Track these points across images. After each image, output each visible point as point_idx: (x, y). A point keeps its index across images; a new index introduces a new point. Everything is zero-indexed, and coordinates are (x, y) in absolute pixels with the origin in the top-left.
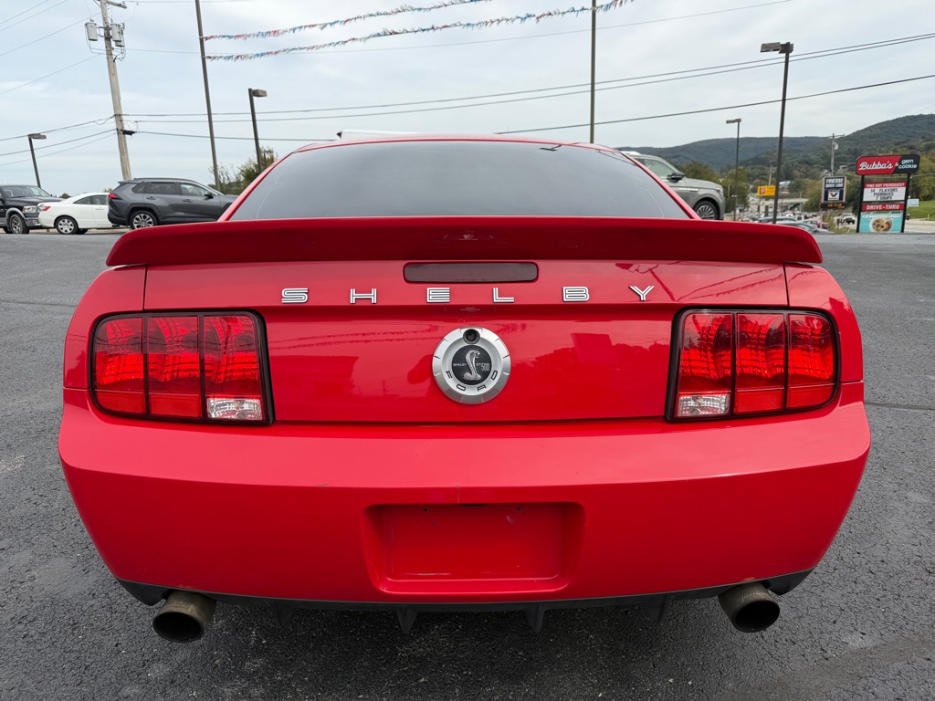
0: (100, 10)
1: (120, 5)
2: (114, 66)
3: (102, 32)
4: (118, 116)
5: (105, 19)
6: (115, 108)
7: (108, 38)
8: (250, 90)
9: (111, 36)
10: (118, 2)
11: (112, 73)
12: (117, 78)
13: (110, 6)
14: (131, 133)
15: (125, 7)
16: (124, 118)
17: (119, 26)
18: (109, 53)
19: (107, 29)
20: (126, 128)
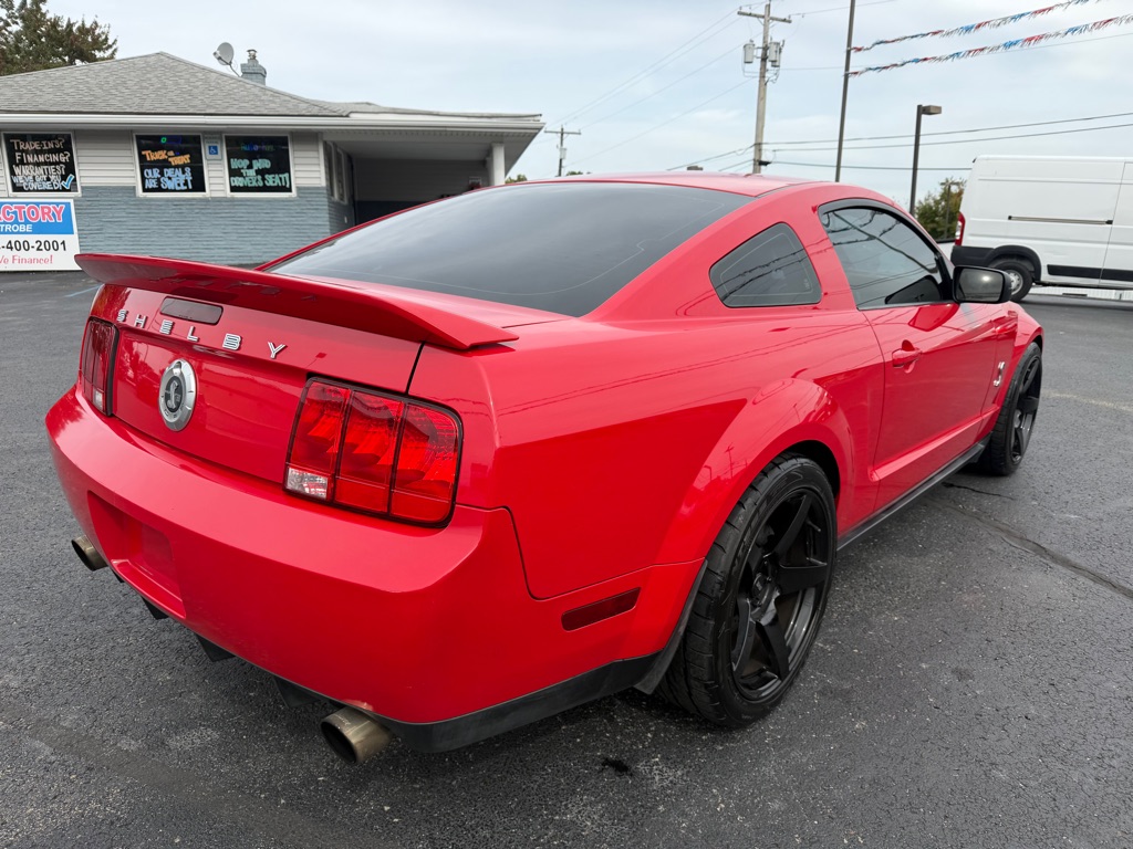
0: (762, 27)
1: (784, 20)
2: (765, 90)
3: (759, 53)
4: (758, 145)
5: (765, 38)
6: (757, 136)
7: (764, 59)
8: (919, 107)
9: (768, 56)
10: (783, 17)
11: (762, 98)
12: (764, 103)
13: (775, 22)
14: (766, 163)
15: (790, 22)
16: (764, 147)
17: (778, 44)
18: (762, 76)
19: (765, 49)
20: (764, 159)
